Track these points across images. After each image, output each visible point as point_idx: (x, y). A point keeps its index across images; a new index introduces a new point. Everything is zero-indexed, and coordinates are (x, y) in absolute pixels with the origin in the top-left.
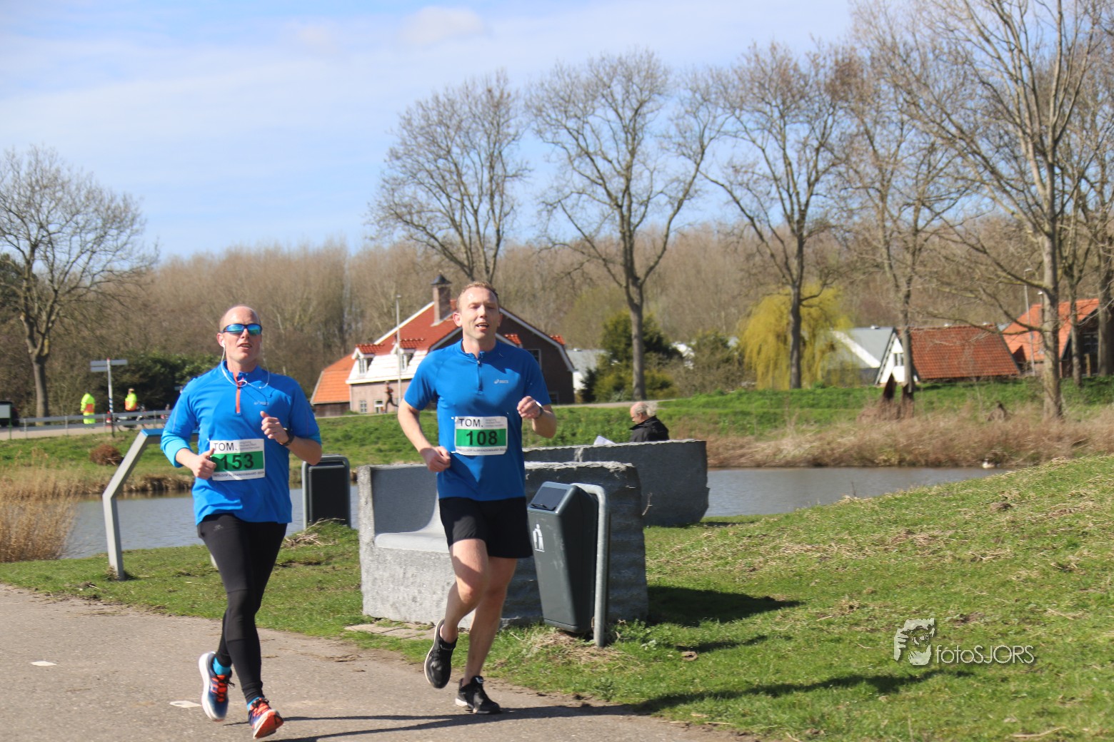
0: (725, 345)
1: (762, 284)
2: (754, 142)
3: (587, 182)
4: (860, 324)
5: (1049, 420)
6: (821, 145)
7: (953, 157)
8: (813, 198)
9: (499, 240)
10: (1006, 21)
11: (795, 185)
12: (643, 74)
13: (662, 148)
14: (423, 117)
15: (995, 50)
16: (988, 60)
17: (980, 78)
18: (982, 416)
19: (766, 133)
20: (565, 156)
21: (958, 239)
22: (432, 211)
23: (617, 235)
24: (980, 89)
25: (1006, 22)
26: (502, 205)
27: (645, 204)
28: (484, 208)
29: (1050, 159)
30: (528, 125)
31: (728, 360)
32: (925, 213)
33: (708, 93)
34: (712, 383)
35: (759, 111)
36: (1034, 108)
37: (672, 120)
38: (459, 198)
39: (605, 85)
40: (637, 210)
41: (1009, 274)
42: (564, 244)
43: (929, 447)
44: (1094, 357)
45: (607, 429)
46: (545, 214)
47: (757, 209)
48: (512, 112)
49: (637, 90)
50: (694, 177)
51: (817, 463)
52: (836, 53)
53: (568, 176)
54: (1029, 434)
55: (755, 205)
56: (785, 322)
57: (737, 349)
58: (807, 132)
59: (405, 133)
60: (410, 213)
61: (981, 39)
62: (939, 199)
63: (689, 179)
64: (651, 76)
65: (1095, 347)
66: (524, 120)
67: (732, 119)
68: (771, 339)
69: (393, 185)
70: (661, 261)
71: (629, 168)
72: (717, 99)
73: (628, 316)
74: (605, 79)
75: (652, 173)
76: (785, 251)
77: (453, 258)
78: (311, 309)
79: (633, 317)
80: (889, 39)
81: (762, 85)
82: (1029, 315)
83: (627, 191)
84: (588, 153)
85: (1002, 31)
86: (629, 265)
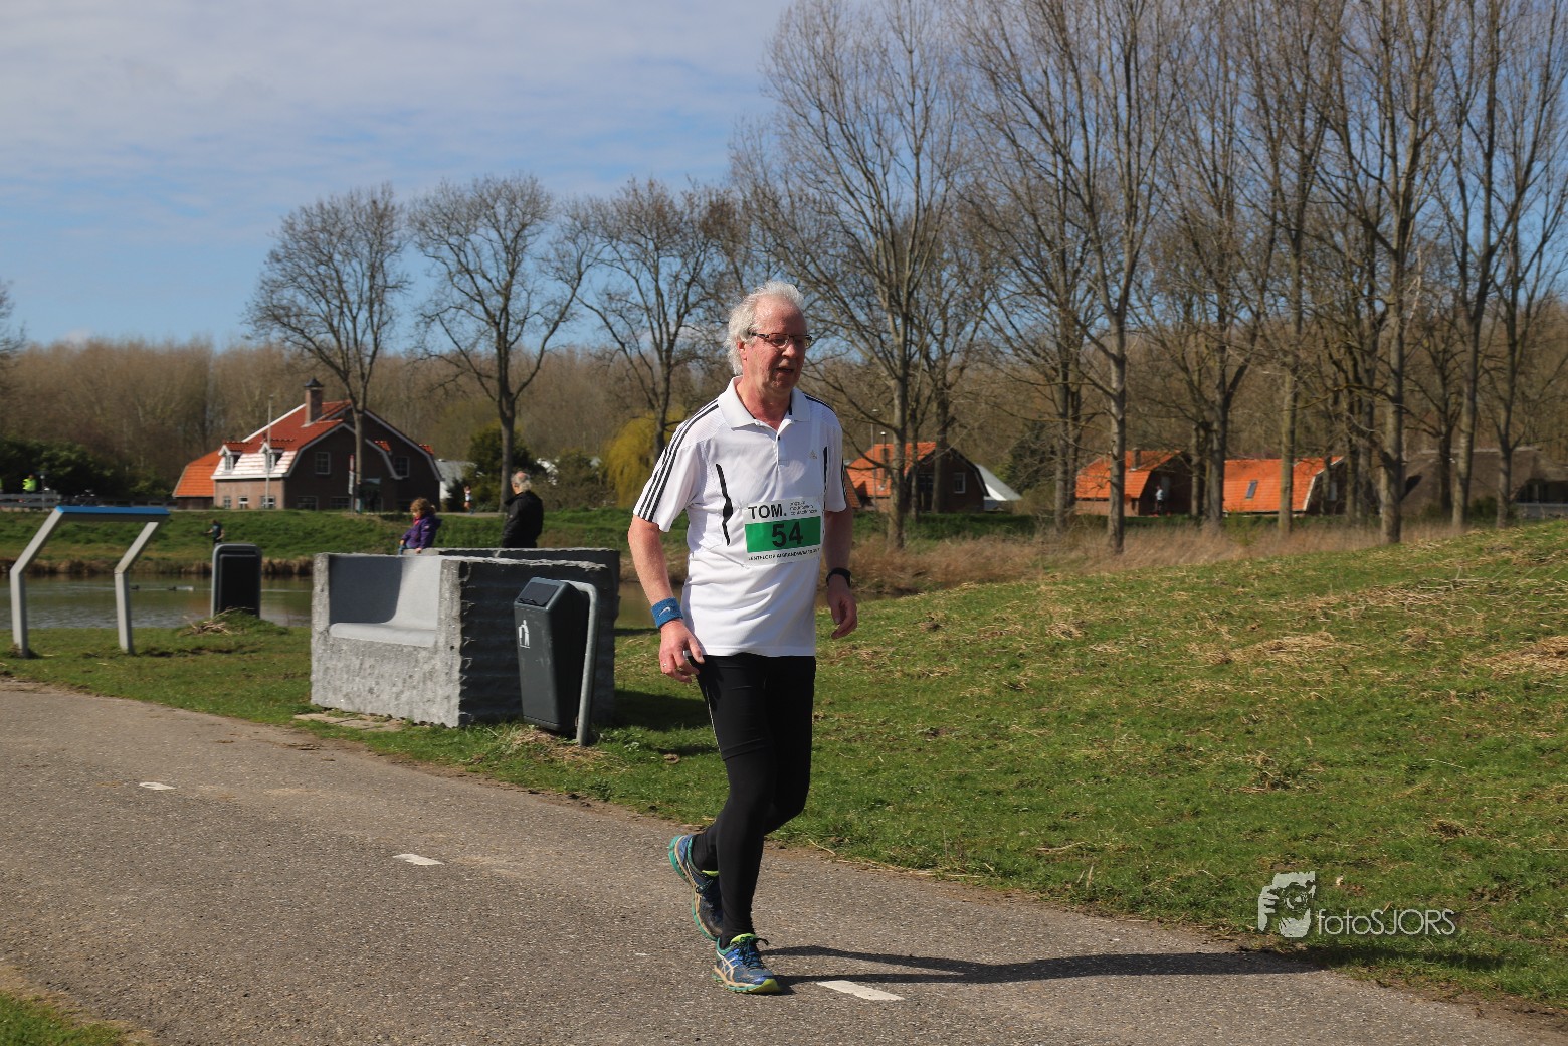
0: (588, 463)
1: (628, 408)
2: (629, 272)
3: (466, 298)
5: (891, 553)
6: (692, 279)
7: (815, 301)
8: (682, 329)
9: (376, 346)
10: (870, 177)
11: (665, 314)
12: (526, 198)
13: (541, 271)
14: (306, 223)
15: (859, 204)
16: (853, 211)
17: (844, 227)
19: (641, 264)
20: (446, 271)
21: (818, 376)
22: (310, 315)
23: (495, 351)
24: (841, 237)
25: (869, 180)
26: (381, 313)
27: (522, 322)
28: (363, 316)
29: (904, 309)
30: (411, 237)
31: (592, 479)
33: (588, 222)
34: (575, 499)
35: (635, 243)
36: (892, 261)
37: (551, 245)
38: (338, 304)
39: (488, 206)
40: (515, 329)
41: (863, 413)
42: (441, 357)
44: (931, 496)
45: (474, 537)
46: (422, 325)
47: (629, 336)
48: (395, 224)
49: (520, 213)
50: (571, 300)
52: (710, 194)
53: (448, 290)
54: (874, 563)
55: (627, 332)
56: (648, 445)
57: (597, 469)
58: (679, 267)
59: (287, 237)
60: (288, 316)
61: (847, 194)
63: (565, 302)
64: (533, 201)
65: (931, 488)
66: (408, 234)
67: (609, 249)
68: (634, 460)
69: (273, 286)
70: (535, 378)
71: (508, 286)
72: (595, 228)
73: (500, 431)
74: (489, 200)
75: (529, 294)
76: (653, 377)
77: (331, 363)
78: (173, 405)
79: (504, 433)
80: (762, 185)
81: (639, 219)
82: (875, 452)
83: (504, 309)
84: (468, 271)
85: (866, 187)
86: (503, 382)
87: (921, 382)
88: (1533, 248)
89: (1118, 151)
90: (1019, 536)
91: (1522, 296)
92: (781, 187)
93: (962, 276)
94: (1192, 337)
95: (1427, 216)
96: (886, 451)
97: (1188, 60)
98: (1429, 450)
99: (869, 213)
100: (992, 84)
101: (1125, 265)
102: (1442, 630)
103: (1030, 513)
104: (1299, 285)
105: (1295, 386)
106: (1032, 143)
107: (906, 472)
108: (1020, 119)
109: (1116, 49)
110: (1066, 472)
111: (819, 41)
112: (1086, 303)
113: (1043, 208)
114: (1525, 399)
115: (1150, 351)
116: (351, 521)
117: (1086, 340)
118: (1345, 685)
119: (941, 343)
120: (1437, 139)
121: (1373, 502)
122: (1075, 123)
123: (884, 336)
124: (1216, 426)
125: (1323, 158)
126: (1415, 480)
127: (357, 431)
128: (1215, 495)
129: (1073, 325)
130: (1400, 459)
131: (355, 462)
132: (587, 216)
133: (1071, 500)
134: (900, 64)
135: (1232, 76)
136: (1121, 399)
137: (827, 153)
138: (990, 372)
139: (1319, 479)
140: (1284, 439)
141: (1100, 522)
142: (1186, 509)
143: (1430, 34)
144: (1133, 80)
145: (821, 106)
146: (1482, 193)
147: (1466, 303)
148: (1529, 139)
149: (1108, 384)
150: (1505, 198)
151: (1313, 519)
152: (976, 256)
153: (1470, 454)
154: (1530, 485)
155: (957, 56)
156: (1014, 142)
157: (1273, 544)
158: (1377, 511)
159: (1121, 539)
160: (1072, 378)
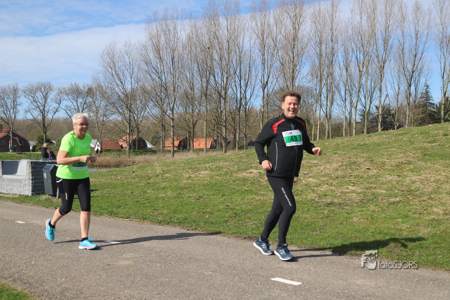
2: (71, 102)
3: (35, 107)
5: (128, 158)
6: (85, 103)
7: (111, 107)
9: (15, 117)
10: (122, 83)
12: (48, 86)
13: (52, 101)
15: (120, 88)
16: (118, 89)
17: (117, 93)
18: (115, 157)
19: (73, 100)
20: (31, 101)
21: (111, 122)
23: (42, 118)
24: (116, 95)
26: (16, 110)
27: (48, 112)
28: (12, 111)
29: (129, 109)
30: (23, 94)
32: (105, 118)
35: (72, 96)
36: (127, 100)
37: (54, 96)
38: (6, 109)
40: (46, 113)
41: (121, 130)
42: (30, 119)
43: (105, 163)
44: (135, 147)
46: (25, 113)
48: (19, 92)
49: (47, 90)
52: (88, 86)
53: (31, 105)
54: (124, 161)
55: (71, 114)
58: (82, 101)
61: (117, 86)
62: (108, 115)
63: (57, 108)
64: (50, 87)
65: (136, 145)
67: (67, 97)
70: (51, 124)
71: (45, 105)
72: (63, 92)
74: (40, 87)
75: (49, 106)
77: (5, 121)
79: (44, 135)
80: (99, 84)
81: (73, 91)
82: (124, 138)
83: (44, 109)
84: (35, 101)
85: (121, 85)
86: (44, 125)
87: (133, 124)
88: (249, 98)
89: (171, 78)
90: (153, 154)
91: (247, 106)
92: (103, 85)
93: (141, 103)
94: (187, 115)
95: (230, 91)
96: (126, 138)
97: (184, 61)
98: (232, 136)
99: (122, 90)
100: (145, 65)
101: (173, 101)
102: (230, 169)
103: (156, 150)
104: (207, 104)
105: (206, 124)
106: (154, 76)
107: (130, 142)
108: (152, 71)
109: (170, 59)
110: (163, 141)
111: (110, 55)
112: (166, 108)
113: (157, 89)
114: (249, 127)
115: (179, 117)
116: (10, 154)
117: (166, 115)
118: (212, 180)
119: (137, 116)
120: (231, 77)
121: (222, 146)
122: (163, 72)
123: (125, 115)
124: (192, 132)
125: (210, 80)
126: (229, 142)
127: (11, 135)
128: (192, 145)
129: (164, 112)
130: (226, 138)
131: (11, 142)
132: (62, 90)
133: (164, 147)
134: (127, 60)
135: (193, 64)
136: (173, 127)
137: (113, 78)
138: (147, 122)
139: (212, 142)
140: (205, 134)
141: (170, 151)
142: (186, 148)
143: (228, 58)
144: (174, 64)
145: (111, 68)
146: (239, 88)
147: (237, 108)
148: (247, 78)
149: (171, 124)
150: (244, 89)
151: (210, 150)
152: (144, 99)
153: (239, 137)
154: (250, 143)
155: (139, 59)
156: (151, 76)
157: (203, 155)
158: (222, 148)
159: (174, 155)
160: (163, 123)
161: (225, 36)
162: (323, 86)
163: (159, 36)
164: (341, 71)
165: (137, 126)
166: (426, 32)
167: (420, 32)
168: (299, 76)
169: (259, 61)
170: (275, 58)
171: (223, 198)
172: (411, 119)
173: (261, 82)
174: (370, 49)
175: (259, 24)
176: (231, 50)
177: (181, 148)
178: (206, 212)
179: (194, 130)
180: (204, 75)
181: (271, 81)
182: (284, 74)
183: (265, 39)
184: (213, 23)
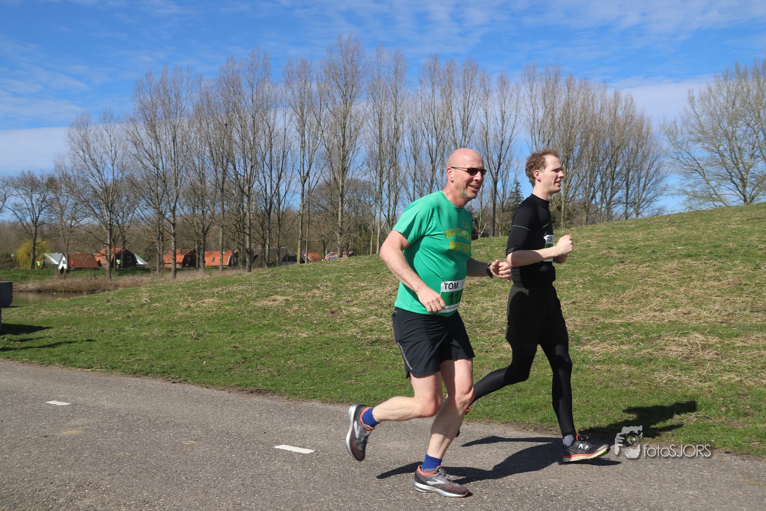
0: (10, 256)
1: (23, 239)
2: (22, 198)
4: (52, 252)
5: (107, 280)
6: (43, 200)
7: (83, 207)
8: (40, 215)
10: (99, 172)
11: (35, 211)
15: (96, 179)
16: (93, 181)
17: (91, 186)
18: (89, 279)
19: (26, 196)
21: (83, 229)
24: (91, 189)
29: (110, 209)
31: (10, 261)
33: (8, 183)
34: (5, 267)
35: (24, 189)
36: (106, 196)
41: (97, 239)
43: (74, 287)
51: (39, 291)
52: (48, 175)
54: (102, 284)
55: (22, 216)
56: (30, 250)
57: (14, 258)
58: (39, 197)
61: (92, 176)
62: (78, 218)
67: (15, 191)
68: (25, 255)
72: (10, 185)
76: (31, 230)
80: (65, 173)
81: (25, 182)
82: (103, 251)
85: (98, 174)
87: (116, 230)
88: (283, 195)
89: (172, 165)
90: (146, 274)
91: (281, 207)
92: (71, 173)
93: (128, 200)
94: (195, 218)
96: (107, 251)
97: (191, 142)
98: (260, 248)
99: (99, 183)
100: (134, 146)
101: (175, 197)
103: (149, 267)
104: (223, 204)
105: (223, 231)
106: (147, 163)
107: (112, 257)
108: (143, 156)
109: (171, 138)
110: (159, 256)
111: (82, 132)
112: (164, 208)
113: (152, 182)
114: (283, 234)
115: (183, 222)
117: (164, 219)
119: (123, 220)
120: (258, 166)
121: (245, 261)
122: (159, 158)
123: (104, 217)
124: (202, 242)
125: (228, 170)
126: (256, 256)
128: (202, 261)
129: (161, 214)
130: (250, 250)
132: (8, 181)
133: (162, 263)
134: (108, 140)
135: (203, 147)
136: (174, 235)
137: (85, 164)
138: (137, 228)
139: (231, 257)
140: (220, 246)
141: (170, 269)
142: (194, 266)
143: (254, 139)
144: (175, 146)
145: (83, 151)
146: (270, 180)
147: (267, 210)
148: (280, 167)
149: (171, 231)
150: (275, 181)
151: (228, 268)
152: (132, 195)
153: (269, 249)
154: (285, 257)
155: (124, 138)
156: (142, 162)
157: (217, 274)
158: (246, 265)
159: (176, 274)
160: (161, 229)
161: (250, 109)
162: (384, 180)
163: (154, 106)
164: (408, 160)
165: (122, 232)
166: (514, 113)
167: (507, 114)
168: (352, 167)
169: (297, 145)
170: (319, 142)
171: (232, 337)
172: (498, 227)
173: (300, 174)
174: (446, 133)
175: (297, 94)
176: (258, 128)
177: (187, 265)
178: (203, 357)
179: (204, 239)
180: (219, 163)
181: (314, 173)
182: (331, 163)
183: (305, 114)
184: (232, 89)
